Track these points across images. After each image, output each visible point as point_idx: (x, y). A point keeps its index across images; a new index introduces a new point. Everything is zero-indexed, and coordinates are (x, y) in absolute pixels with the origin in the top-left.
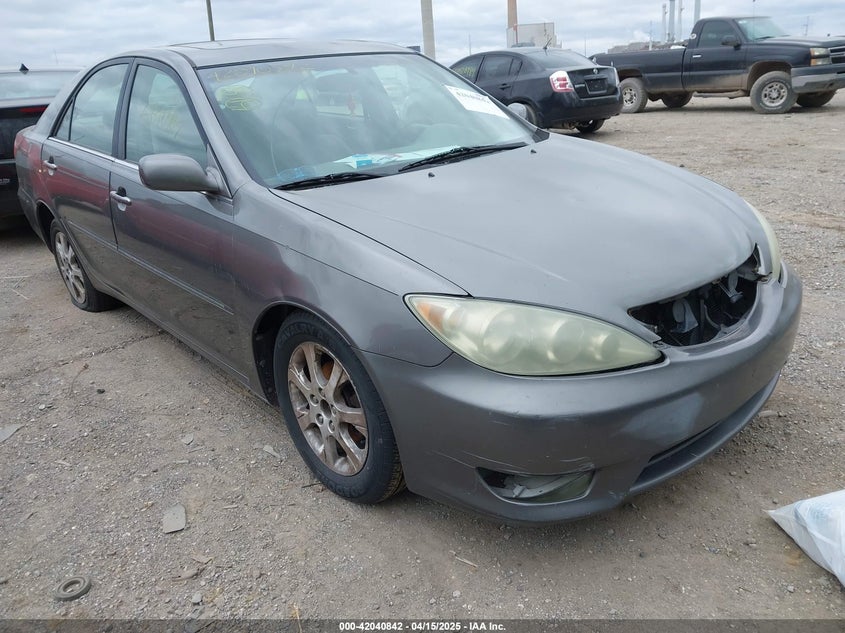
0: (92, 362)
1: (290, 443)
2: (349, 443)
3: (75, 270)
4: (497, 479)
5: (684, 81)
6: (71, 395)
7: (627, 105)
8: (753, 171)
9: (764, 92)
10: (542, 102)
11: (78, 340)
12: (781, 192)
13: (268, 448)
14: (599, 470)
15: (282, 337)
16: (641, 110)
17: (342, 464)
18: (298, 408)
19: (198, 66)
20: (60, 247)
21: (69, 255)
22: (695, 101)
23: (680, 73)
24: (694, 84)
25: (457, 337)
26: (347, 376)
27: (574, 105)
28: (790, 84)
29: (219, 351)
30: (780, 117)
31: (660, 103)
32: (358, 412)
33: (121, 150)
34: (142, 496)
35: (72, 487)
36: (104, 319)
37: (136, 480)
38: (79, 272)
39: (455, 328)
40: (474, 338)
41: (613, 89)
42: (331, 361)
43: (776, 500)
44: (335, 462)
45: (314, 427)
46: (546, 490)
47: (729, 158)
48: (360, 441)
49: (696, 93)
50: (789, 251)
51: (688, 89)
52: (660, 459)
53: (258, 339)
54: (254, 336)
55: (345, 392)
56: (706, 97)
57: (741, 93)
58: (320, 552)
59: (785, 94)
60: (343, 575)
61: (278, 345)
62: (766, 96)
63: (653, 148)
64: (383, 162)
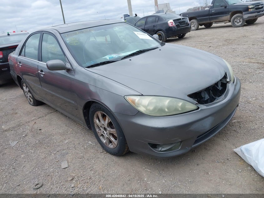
0: (37, 121)
1: (96, 140)
2: (112, 139)
3: (29, 94)
4: (154, 146)
5: (210, 19)
6: (32, 131)
7: (193, 28)
8: (232, 46)
9: (235, 21)
10: (166, 30)
11: (32, 115)
12: (240, 52)
13: (90, 142)
14: (182, 141)
15: (91, 110)
16: (198, 29)
17: (111, 145)
18: (97, 130)
19: (61, 33)
20: (24, 88)
21: (27, 90)
22: (214, 25)
23: (208, 17)
24: (213, 20)
25: (140, 107)
26: (110, 120)
27: (176, 30)
28: (243, 17)
29: (73, 115)
30: (240, 28)
31: (203, 26)
32: (114, 130)
33: (40, 59)
34: (55, 159)
35: (35, 158)
36: (39, 108)
37: (53, 154)
38: (30, 95)
39: (139, 104)
40: (144, 106)
41: (187, 24)
42: (105, 116)
43: (236, 146)
44: (109, 145)
45: (102, 135)
46: (168, 148)
47: (225, 43)
48: (115, 138)
49: (214, 23)
50: (242, 71)
51: (211, 22)
52: (201, 137)
53: (84, 111)
54: (83, 110)
55: (110, 125)
56: (217, 23)
57: (228, 21)
58: (106, 170)
59: (242, 21)
60: (113, 176)
61: (90, 113)
62: (236, 22)
63: (201, 41)
64: (117, 57)
